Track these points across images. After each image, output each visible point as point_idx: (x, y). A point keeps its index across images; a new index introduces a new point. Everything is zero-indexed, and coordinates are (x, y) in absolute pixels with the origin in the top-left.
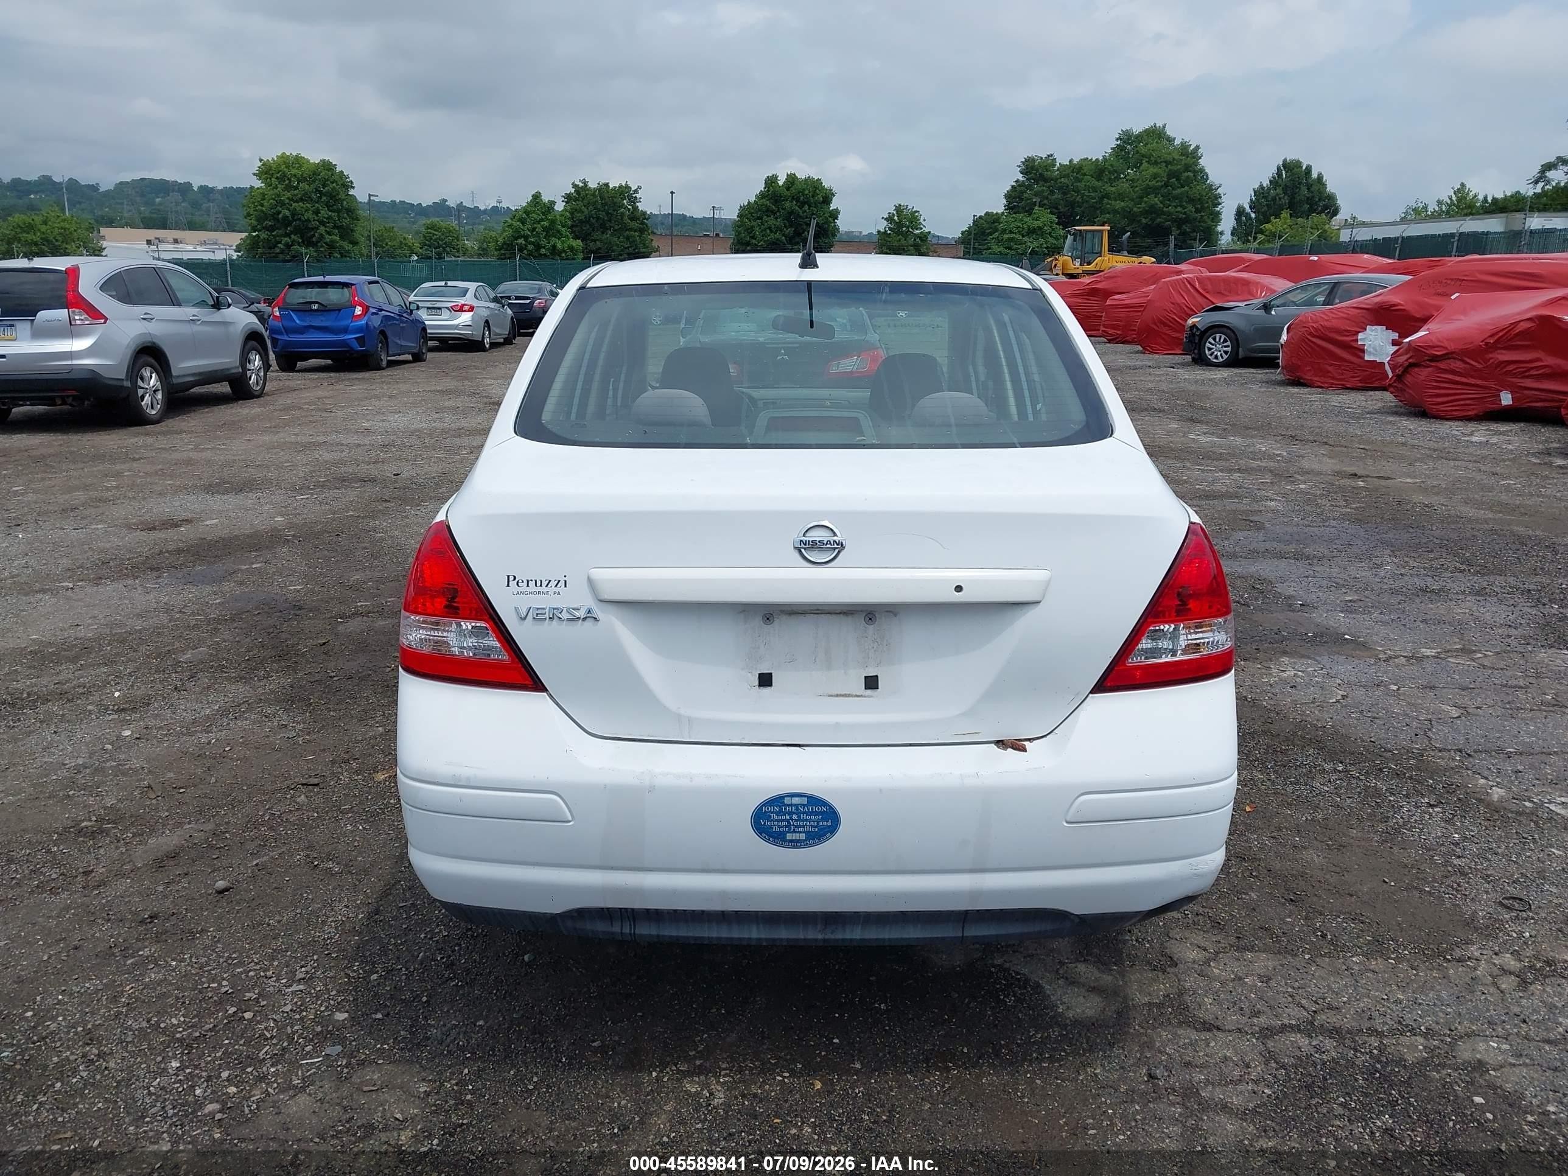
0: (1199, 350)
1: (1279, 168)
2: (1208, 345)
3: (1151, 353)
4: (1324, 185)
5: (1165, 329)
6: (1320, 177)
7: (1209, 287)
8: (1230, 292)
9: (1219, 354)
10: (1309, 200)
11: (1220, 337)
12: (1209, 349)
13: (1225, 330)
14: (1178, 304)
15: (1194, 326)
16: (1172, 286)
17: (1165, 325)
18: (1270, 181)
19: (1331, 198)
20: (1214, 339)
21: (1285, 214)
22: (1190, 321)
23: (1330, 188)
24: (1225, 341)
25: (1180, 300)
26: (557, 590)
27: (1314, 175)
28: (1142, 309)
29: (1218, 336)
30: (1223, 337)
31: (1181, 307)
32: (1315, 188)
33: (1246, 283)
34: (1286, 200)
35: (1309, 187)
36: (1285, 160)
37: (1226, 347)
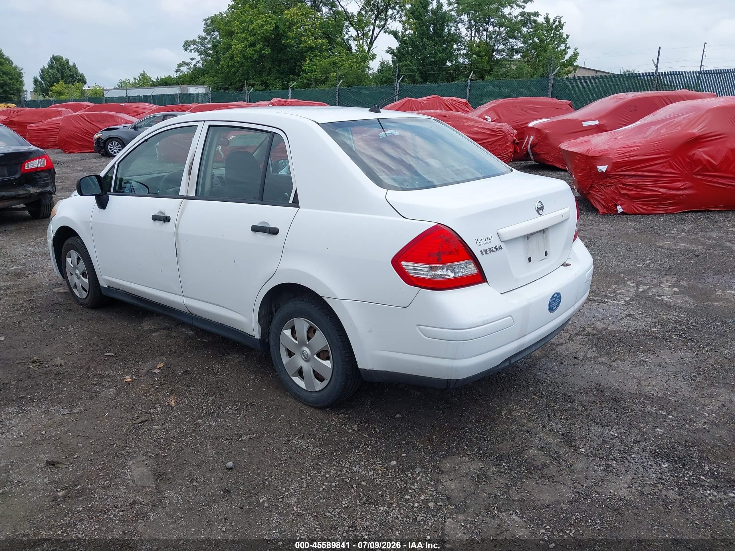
0: (105, 149)
1: (51, 59)
2: (109, 147)
3: (69, 153)
4: (76, 69)
5: (74, 141)
6: (74, 66)
7: (93, 119)
8: (105, 121)
9: (116, 151)
10: (72, 76)
11: (115, 143)
12: (111, 149)
13: (116, 139)
14: (79, 128)
15: (99, 138)
16: (72, 118)
17: (74, 138)
18: (48, 65)
19: (82, 75)
20: (112, 144)
21: (61, 82)
22: (96, 136)
23: (80, 71)
24: (118, 145)
25: (78, 125)
26: (490, 241)
27: (71, 64)
28: (58, 130)
29: (113, 143)
30: (116, 143)
31: (80, 129)
32: (73, 70)
33: (112, 117)
34: (59, 75)
35: (70, 70)
36: (53, 55)
37: (118, 147)
